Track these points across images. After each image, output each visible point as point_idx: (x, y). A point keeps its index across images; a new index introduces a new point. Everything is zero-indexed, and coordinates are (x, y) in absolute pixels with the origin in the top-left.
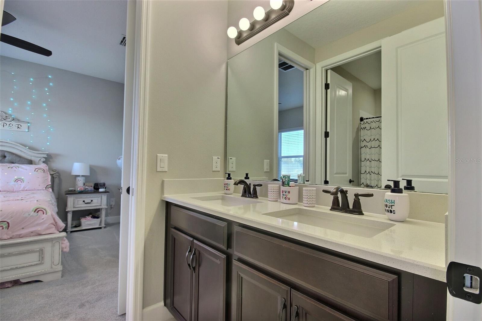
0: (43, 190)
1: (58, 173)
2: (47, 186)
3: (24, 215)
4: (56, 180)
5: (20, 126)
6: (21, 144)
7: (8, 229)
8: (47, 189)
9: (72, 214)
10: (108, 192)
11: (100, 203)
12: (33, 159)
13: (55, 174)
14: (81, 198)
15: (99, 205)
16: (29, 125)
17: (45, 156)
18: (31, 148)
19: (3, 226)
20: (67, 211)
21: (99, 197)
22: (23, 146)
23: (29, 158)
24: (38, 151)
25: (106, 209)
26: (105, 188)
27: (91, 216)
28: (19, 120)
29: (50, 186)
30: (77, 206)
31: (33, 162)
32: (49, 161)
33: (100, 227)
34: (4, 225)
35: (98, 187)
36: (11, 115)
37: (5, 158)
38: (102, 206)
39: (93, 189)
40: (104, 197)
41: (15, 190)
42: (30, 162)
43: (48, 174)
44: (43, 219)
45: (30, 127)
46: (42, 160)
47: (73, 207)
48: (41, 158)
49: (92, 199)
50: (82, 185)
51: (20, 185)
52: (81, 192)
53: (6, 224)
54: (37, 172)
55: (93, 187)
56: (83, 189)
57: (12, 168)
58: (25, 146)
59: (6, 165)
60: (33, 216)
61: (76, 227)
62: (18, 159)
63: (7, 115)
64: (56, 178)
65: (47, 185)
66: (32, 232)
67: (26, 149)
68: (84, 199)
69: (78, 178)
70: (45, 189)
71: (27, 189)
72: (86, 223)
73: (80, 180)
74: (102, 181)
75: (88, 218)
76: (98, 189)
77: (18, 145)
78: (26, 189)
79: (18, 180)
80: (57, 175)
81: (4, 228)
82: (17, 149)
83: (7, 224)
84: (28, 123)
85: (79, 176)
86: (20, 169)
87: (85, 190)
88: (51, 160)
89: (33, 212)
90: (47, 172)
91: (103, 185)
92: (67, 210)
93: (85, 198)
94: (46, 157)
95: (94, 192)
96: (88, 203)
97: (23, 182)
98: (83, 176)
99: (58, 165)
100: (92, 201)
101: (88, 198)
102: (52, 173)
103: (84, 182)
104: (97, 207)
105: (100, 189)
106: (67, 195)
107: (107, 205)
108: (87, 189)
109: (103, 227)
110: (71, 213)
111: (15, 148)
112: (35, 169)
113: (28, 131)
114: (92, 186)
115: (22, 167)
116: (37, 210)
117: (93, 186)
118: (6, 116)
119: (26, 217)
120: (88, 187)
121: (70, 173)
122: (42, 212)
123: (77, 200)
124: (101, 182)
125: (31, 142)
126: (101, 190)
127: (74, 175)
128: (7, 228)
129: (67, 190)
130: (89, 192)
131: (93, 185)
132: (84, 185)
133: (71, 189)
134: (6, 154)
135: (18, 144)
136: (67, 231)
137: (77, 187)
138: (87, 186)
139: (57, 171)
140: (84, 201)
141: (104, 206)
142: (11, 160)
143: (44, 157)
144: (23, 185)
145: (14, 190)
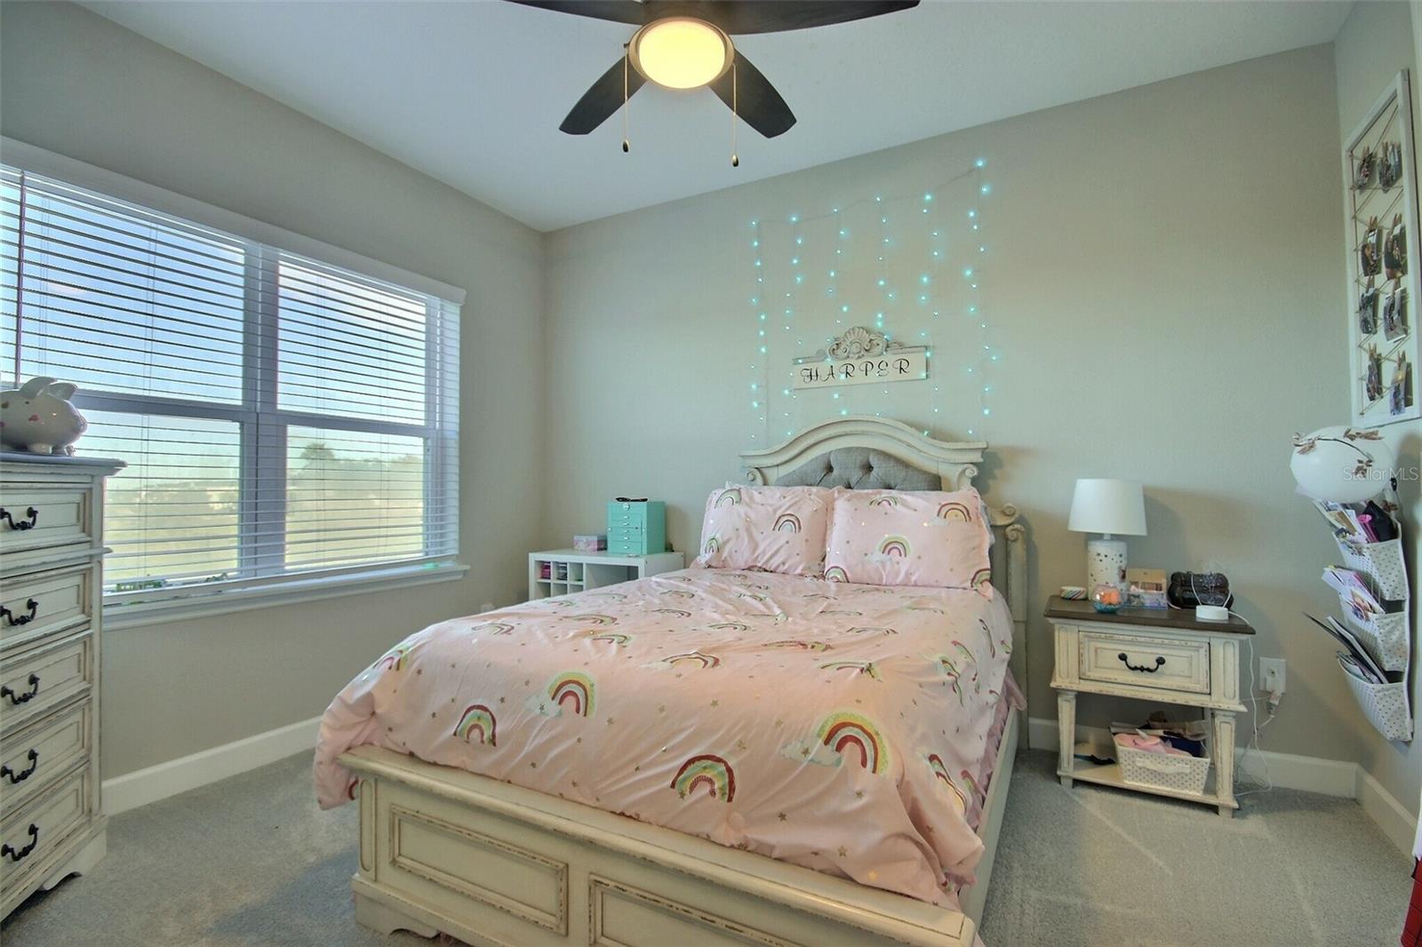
0: (965, 589)
1: (1021, 520)
2: (977, 573)
3: (784, 747)
4: (1018, 550)
5: (904, 364)
6: (907, 424)
7: (730, 799)
8: (975, 588)
9: (1074, 702)
10: (1246, 630)
11: (1204, 680)
12: (943, 470)
13: (1011, 527)
14: (1109, 639)
15: (1198, 688)
16: (928, 354)
17: (977, 458)
18: (937, 435)
19: (714, 780)
20: (1054, 689)
21: (1197, 649)
22: (913, 429)
23: (932, 467)
24: (956, 440)
25: (1238, 715)
26: (1228, 606)
27: (1161, 732)
28: (901, 346)
29: (986, 575)
30: (1092, 675)
31: (943, 481)
32: (994, 477)
33: (1211, 800)
34: (714, 776)
35: (1187, 595)
36: (881, 334)
37: (871, 471)
38: (1214, 697)
39: (1164, 601)
40: (1227, 651)
41: (884, 582)
42: (936, 483)
43: (980, 526)
44: (859, 794)
45: (931, 361)
46: (967, 472)
47: (1076, 674)
48: (966, 466)
49: (1161, 652)
50: (1114, 578)
51: (898, 563)
52: (1108, 614)
53: (721, 774)
54: (945, 517)
55: (1164, 591)
56: (1115, 599)
57: (879, 503)
58: (919, 428)
59: (867, 494)
60: (819, 763)
61: (1095, 761)
62: (900, 473)
63: (872, 337)
64: (1015, 540)
65: (976, 570)
66: (816, 854)
67: (921, 440)
68: (1124, 649)
69: (1098, 547)
70: (968, 584)
71: (915, 581)
72: (1140, 762)
73: (1103, 555)
74: (1208, 566)
75: (1149, 743)
76: (1192, 604)
77: (901, 425)
78: (913, 578)
79: (889, 547)
80: (1016, 530)
81: (718, 795)
82: (899, 440)
83: (727, 775)
84: (927, 348)
85: (1098, 537)
86: (899, 507)
87: (1129, 601)
88: (997, 472)
89: (821, 741)
90: (978, 518)
91: (1219, 589)
92: (1053, 685)
93: (1132, 643)
94: (981, 460)
95: (1172, 622)
96: (1142, 669)
97: (906, 556)
98: (1115, 537)
99: (1022, 490)
100: (1161, 661)
101: (1144, 644)
102: (1001, 521)
103: (1123, 566)
104: (1192, 696)
105: (1199, 608)
106: (1051, 620)
107: (1244, 698)
108: (1138, 597)
109: (1227, 808)
110: (1071, 696)
111: (894, 438)
112: (939, 507)
113: (927, 376)
114: (1159, 587)
115: (905, 500)
116: (838, 737)
117: (1165, 587)
118: (871, 340)
119: (794, 763)
120: (1141, 591)
121: (1065, 521)
122: (858, 749)
123: (1093, 644)
124: (1206, 572)
125: (934, 413)
126: (1205, 613)
127: (1078, 532)
128: (727, 797)
129: (1057, 593)
130: (1148, 615)
131: (1165, 583)
132: (1124, 577)
133: (1070, 590)
134: (874, 461)
135: (900, 423)
136: (1059, 773)
137: (1094, 585)
138: (1136, 583)
139: (1016, 516)
140: (1123, 657)
141: (1226, 698)
142: (884, 478)
143: (974, 461)
144: (905, 565)
145: (881, 579)
